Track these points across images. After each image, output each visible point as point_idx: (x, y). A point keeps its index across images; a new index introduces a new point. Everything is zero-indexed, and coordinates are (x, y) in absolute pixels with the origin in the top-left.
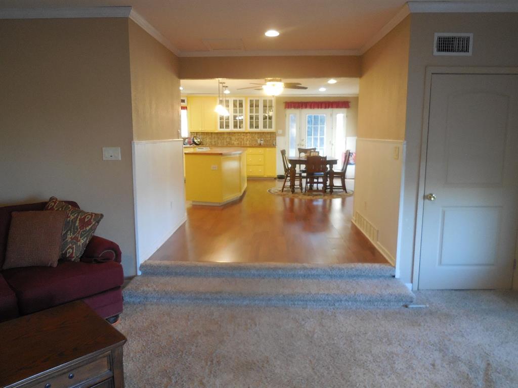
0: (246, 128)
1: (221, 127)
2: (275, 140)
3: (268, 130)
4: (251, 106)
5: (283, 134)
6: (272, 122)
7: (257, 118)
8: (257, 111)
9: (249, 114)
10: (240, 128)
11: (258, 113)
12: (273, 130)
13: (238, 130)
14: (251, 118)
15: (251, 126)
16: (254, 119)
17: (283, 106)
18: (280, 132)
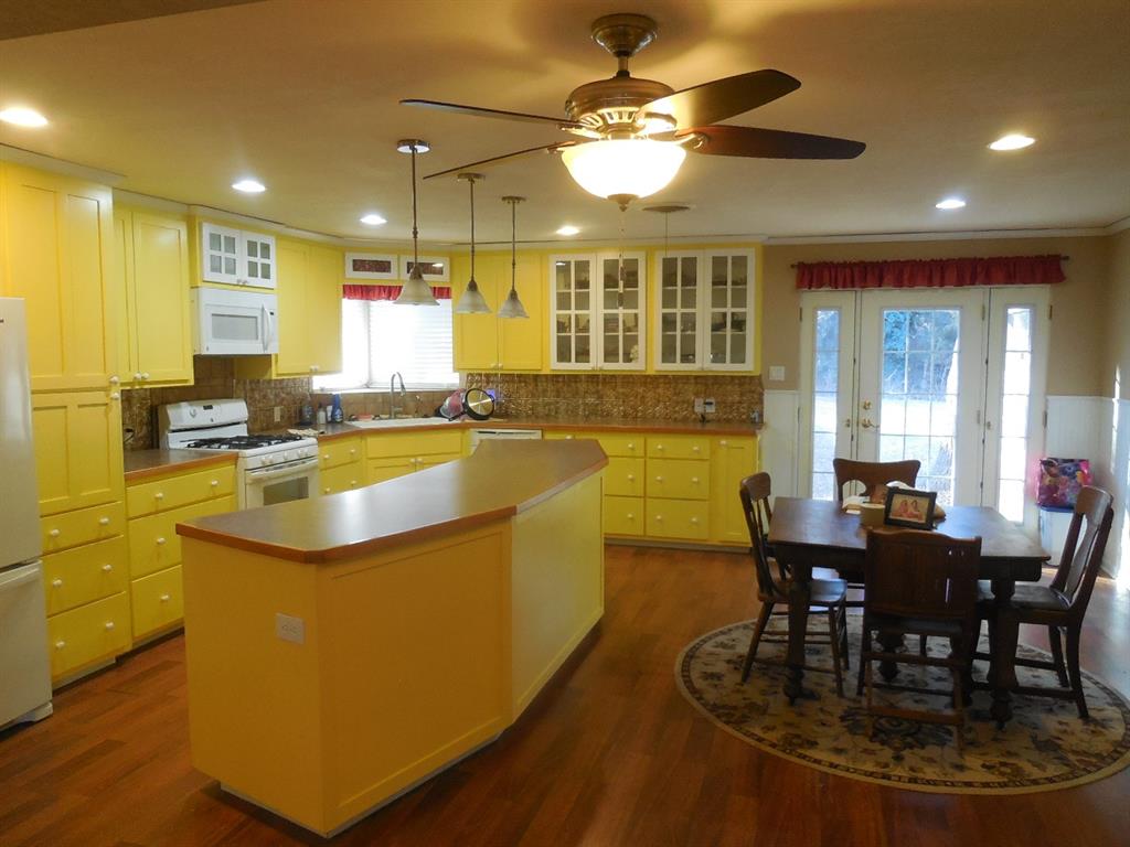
0: (649, 359)
1: (563, 355)
2: (761, 402)
3: (728, 367)
4: (669, 280)
5: (792, 382)
6: (743, 338)
7: (690, 322)
8: (689, 300)
9: (658, 311)
10: (628, 359)
11: (694, 306)
12: (749, 366)
13: (620, 366)
14: (668, 322)
15: (668, 354)
16: (679, 326)
17: (791, 278)
18: (778, 373)
